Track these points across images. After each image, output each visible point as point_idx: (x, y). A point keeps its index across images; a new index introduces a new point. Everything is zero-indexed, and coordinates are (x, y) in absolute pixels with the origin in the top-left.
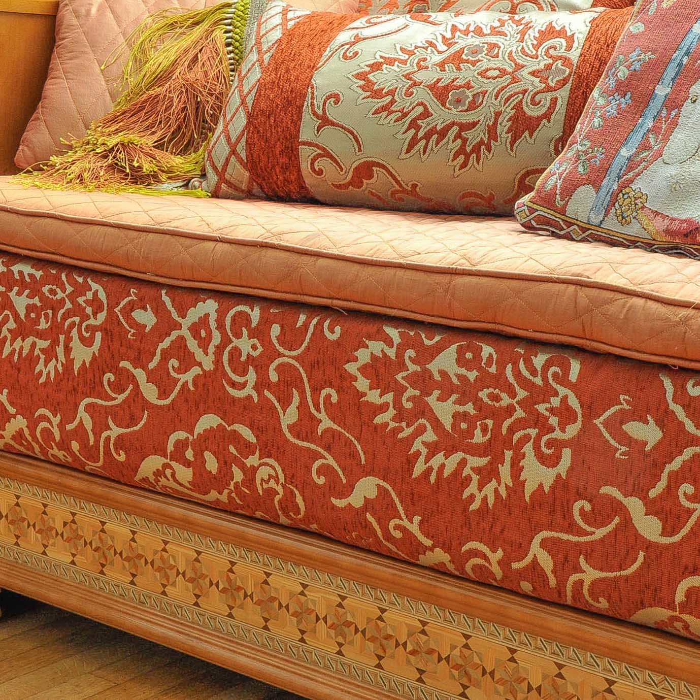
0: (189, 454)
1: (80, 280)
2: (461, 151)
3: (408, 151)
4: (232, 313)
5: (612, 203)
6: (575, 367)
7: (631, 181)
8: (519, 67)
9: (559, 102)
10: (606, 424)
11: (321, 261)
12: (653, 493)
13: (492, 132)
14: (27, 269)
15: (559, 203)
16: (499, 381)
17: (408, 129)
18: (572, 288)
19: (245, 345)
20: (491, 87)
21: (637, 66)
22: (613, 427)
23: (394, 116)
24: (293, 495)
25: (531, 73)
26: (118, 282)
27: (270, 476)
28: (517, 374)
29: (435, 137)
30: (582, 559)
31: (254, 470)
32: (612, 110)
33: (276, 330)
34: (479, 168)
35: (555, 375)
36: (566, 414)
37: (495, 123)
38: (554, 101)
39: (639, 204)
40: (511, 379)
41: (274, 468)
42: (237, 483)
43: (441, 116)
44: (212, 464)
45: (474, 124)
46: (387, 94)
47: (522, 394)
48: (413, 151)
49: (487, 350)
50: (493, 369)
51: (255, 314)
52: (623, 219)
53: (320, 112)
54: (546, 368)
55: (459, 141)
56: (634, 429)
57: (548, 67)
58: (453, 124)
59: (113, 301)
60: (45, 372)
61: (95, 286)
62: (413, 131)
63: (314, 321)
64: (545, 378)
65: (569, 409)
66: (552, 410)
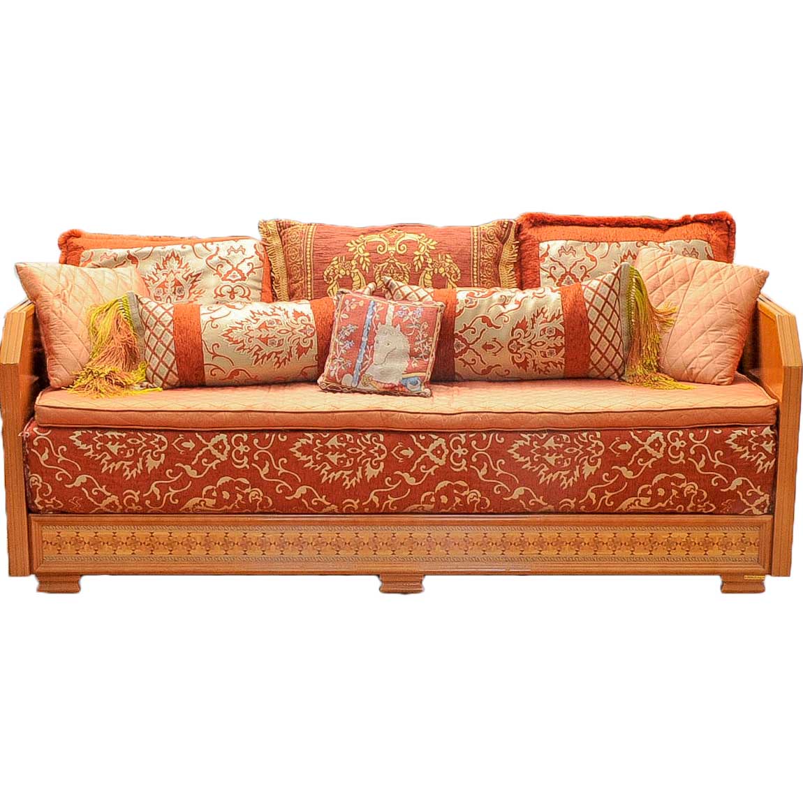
0: (214, 494)
1: (150, 434)
2: (278, 362)
3: (255, 364)
4: (234, 437)
5: (360, 379)
6: (382, 437)
7: (365, 371)
8: (293, 329)
9: (314, 341)
10: (395, 452)
11: (277, 414)
12: (412, 471)
13: (290, 355)
14: (116, 434)
15: (338, 381)
16: (355, 445)
17: (254, 355)
18: (379, 412)
19: (242, 448)
20: (285, 337)
21: (352, 331)
22: (398, 452)
23: (247, 351)
24: (267, 499)
25: (300, 331)
26: (171, 433)
27: (256, 495)
28: (361, 442)
29: (266, 358)
30: (389, 496)
31: (248, 494)
32: (347, 346)
33: (256, 441)
34: (285, 367)
35: (375, 440)
36: (381, 452)
37: (290, 351)
38: (312, 341)
39: (370, 379)
40: (360, 444)
41: (257, 491)
42: (239, 501)
43: (267, 350)
44: (226, 495)
45: (282, 352)
46: (241, 342)
47: (364, 448)
48: (257, 363)
49: (348, 436)
50: (352, 442)
51: (245, 437)
52: (365, 384)
53: (212, 351)
54: (371, 438)
55: (276, 359)
56: (404, 452)
57: (305, 328)
58: (273, 352)
59: (170, 441)
60: (130, 475)
61: (159, 436)
62: (256, 356)
63: (273, 436)
64: (371, 442)
65: (382, 450)
66: (375, 451)
